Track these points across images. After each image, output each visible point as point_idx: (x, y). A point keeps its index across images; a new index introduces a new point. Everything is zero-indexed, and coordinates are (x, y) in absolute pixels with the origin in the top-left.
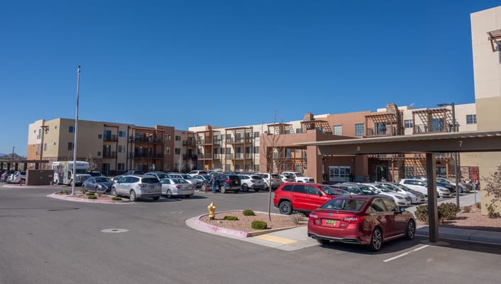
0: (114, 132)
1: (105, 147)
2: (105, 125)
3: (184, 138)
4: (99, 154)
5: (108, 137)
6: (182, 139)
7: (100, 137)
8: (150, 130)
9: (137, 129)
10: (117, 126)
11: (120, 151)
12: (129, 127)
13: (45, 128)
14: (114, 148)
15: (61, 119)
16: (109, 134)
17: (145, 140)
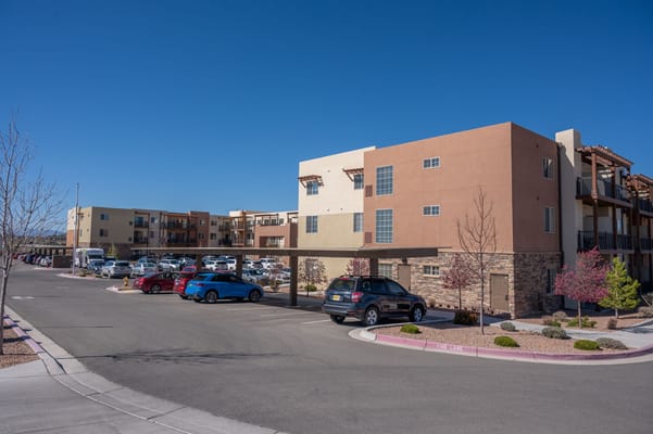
0: (146, 219)
1: (136, 233)
2: (136, 213)
3: (220, 223)
4: (130, 239)
5: (140, 224)
6: (218, 224)
7: (131, 223)
8: (183, 216)
9: (170, 215)
10: (148, 213)
11: (152, 236)
12: (161, 213)
13: (80, 215)
14: (145, 234)
15: (93, 208)
16: (140, 221)
17: (178, 226)
